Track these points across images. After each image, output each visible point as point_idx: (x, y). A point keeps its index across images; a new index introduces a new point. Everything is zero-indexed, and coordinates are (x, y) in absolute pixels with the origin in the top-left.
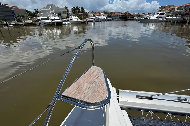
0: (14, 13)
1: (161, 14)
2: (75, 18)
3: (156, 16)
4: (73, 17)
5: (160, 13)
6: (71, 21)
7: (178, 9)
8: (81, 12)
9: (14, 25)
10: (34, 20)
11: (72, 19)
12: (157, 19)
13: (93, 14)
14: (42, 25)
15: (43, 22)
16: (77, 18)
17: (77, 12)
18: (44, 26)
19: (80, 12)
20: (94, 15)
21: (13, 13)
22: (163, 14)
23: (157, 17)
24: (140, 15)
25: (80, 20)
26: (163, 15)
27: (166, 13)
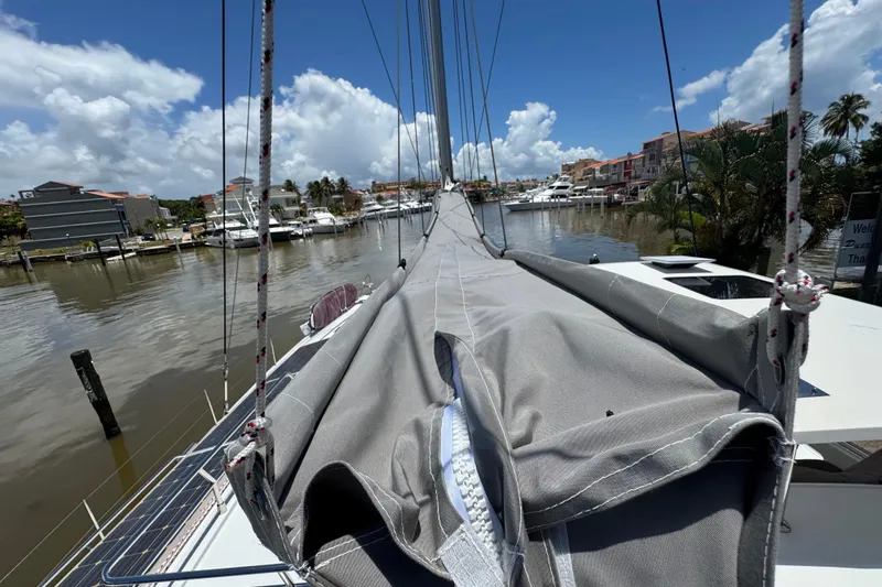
0: (123, 213)
1: (559, 188)
2: (324, 218)
3: (550, 192)
4: (318, 215)
5: (558, 184)
6: (313, 225)
7: (601, 171)
8: (339, 192)
9: (140, 253)
10: (196, 232)
11: (315, 221)
12: (553, 200)
13: (375, 195)
14: (233, 246)
15: (235, 237)
16: (330, 215)
17: (326, 195)
18: (236, 248)
19: (335, 193)
20: (379, 199)
21: (122, 215)
22: (566, 187)
23: (552, 197)
24: (522, 186)
25: (339, 221)
26: (567, 190)
27: (571, 185)
